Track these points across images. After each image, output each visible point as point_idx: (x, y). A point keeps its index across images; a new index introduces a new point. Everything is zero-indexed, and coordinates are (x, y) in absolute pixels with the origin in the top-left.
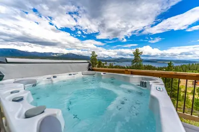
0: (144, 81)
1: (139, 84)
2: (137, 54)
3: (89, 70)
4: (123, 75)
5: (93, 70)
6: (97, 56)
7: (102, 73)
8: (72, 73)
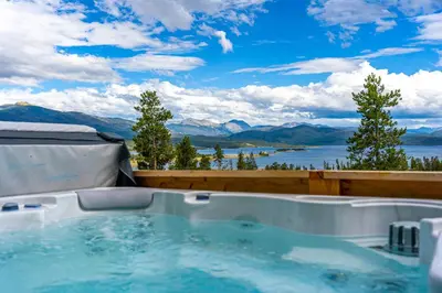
0: (408, 225)
1: (385, 241)
2: (372, 102)
3: (121, 181)
4: (299, 198)
5: (140, 182)
6: (167, 115)
7: (190, 198)
8: (18, 199)
